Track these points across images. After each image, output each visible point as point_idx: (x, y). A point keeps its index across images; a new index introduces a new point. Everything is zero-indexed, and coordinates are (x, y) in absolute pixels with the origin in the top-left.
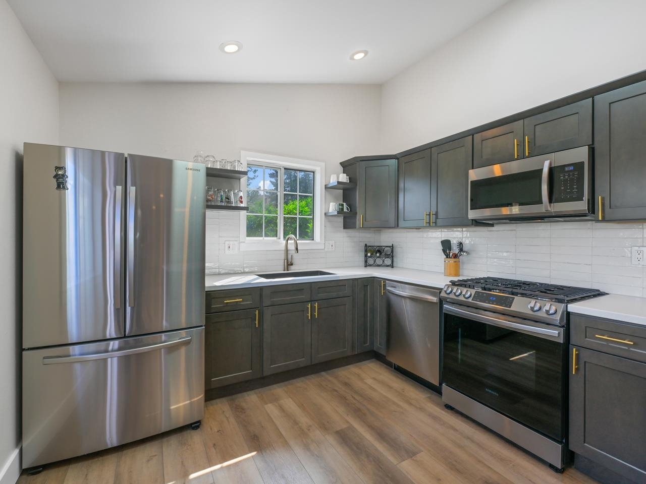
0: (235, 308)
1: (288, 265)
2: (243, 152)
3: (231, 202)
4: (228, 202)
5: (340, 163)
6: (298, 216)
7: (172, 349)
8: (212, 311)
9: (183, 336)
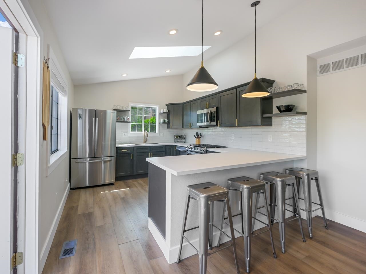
0: (125, 152)
1: (145, 141)
2: (129, 103)
3: (125, 120)
4: (124, 120)
5: (166, 105)
6: (150, 124)
7: (105, 162)
8: (118, 153)
9: (108, 159)
